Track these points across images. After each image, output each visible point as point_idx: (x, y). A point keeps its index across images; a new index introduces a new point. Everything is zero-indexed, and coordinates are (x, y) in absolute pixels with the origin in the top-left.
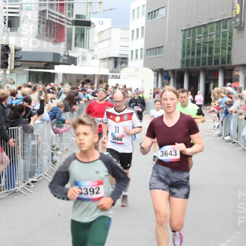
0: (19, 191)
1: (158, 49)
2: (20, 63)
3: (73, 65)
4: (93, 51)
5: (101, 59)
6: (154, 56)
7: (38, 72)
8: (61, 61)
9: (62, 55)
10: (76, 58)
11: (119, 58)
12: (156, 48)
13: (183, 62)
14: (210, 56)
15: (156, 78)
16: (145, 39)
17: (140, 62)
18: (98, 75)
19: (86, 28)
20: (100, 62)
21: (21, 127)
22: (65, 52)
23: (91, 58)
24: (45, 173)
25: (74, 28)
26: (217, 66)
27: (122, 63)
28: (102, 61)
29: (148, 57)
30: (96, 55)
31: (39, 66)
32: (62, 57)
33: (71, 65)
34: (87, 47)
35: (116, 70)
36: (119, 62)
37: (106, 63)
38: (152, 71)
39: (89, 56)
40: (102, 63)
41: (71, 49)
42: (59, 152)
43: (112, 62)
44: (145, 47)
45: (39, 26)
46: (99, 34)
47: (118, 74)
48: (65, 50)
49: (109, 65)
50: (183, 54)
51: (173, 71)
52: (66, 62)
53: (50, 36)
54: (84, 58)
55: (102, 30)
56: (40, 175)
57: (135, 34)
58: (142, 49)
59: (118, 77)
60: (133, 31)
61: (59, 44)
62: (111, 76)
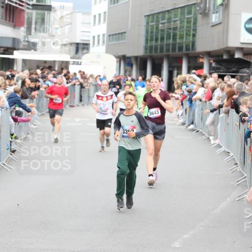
3: (33, 51)
4: (53, 36)
6: (116, 42)
8: (21, 46)
10: (37, 43)
11: (80, 44)
12: (119, 34)
13: (146, 48)
14: (174, 43)
15: (118, 64)
16: (108, 24)
17: (102, 48)
18: (59, 61)
19: (46, 12)
20: (61, 47)
22: (25, 37)
24: (4, 162)
25: (34, 12)
26: (181, 53)
27: (83, 49)
28: (63, 46)
29: (110, 43)
30: (57, 41)
32: (21, 42)
33: (30, 50)
34: (48, 32)
35: (77, 56)
36: (81, 48)
37: (67, 48)
38: (114, 58)
41: (30, 34)
42: (18, 141)
43: (73, 48)
44: (107, 33)
47: (79, 60)
48: (25, 34)
49: (70, 50)
50: (147, 40)
51: (136, 58)
52: (26, 47)
53: (9, 21)
54: (44, 44)
57: (97, 19)
58: (104, 35)
59: (79, 63)
60: (95, 16)
61: (19, 29)
62: (72, 63)
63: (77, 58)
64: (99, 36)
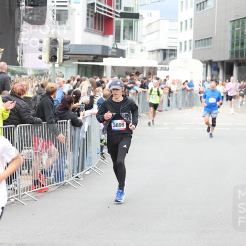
0: (68, 184)
1: (206, 40)
2: (69, 56)
3: (121, 58)
4: (141, 43)
5: (149, 52)
6: (203, 48)
7: (87, 65)
8: (110, 54)
9: (111, 48)
10: (125, 50)
11: (168, 50)
12: (205, 39)
13: (232, 53)
15: (205, 69)
16: (194, 30)
17: (189, 54)
18: (147, 67)
19: (134, 20)
20: (149, 54)
21: (70, 120)
22: (114, 45)
23: (140, 51)
24: (94, 166)
25: (122, 20)
27: (171, 55)
28: (151, 53)
29: (197, 49)
30: (145, 48)
31: (88, 59)
32: (110, 49)
33: (119, 57)
34: (136, 39)
35: (165, 62)
36: (167, 54)
37: (155, 55)
38: (201, 63)
39: (138, 48)
40: (151, 55)
41: (119, 42)
43: (161, 54)
44: (194, 38)
45: (88, 19)
46: (147, 26)
47: (167, 66)
48: (114, 42)
49: (158, 56)
50: (233, 45)
51: (222, 62)
52: (115, 54)
53: (99, 29)
54: (132, 51)
55: (150, 22)
56: (89, 168)
57: (184, 25)
58: (190, 41)
59: (167, 69)
60: (181, 23)
61: (108, 37)
62: (160, 68)
63: (165, 64)
64: (185, 42)
